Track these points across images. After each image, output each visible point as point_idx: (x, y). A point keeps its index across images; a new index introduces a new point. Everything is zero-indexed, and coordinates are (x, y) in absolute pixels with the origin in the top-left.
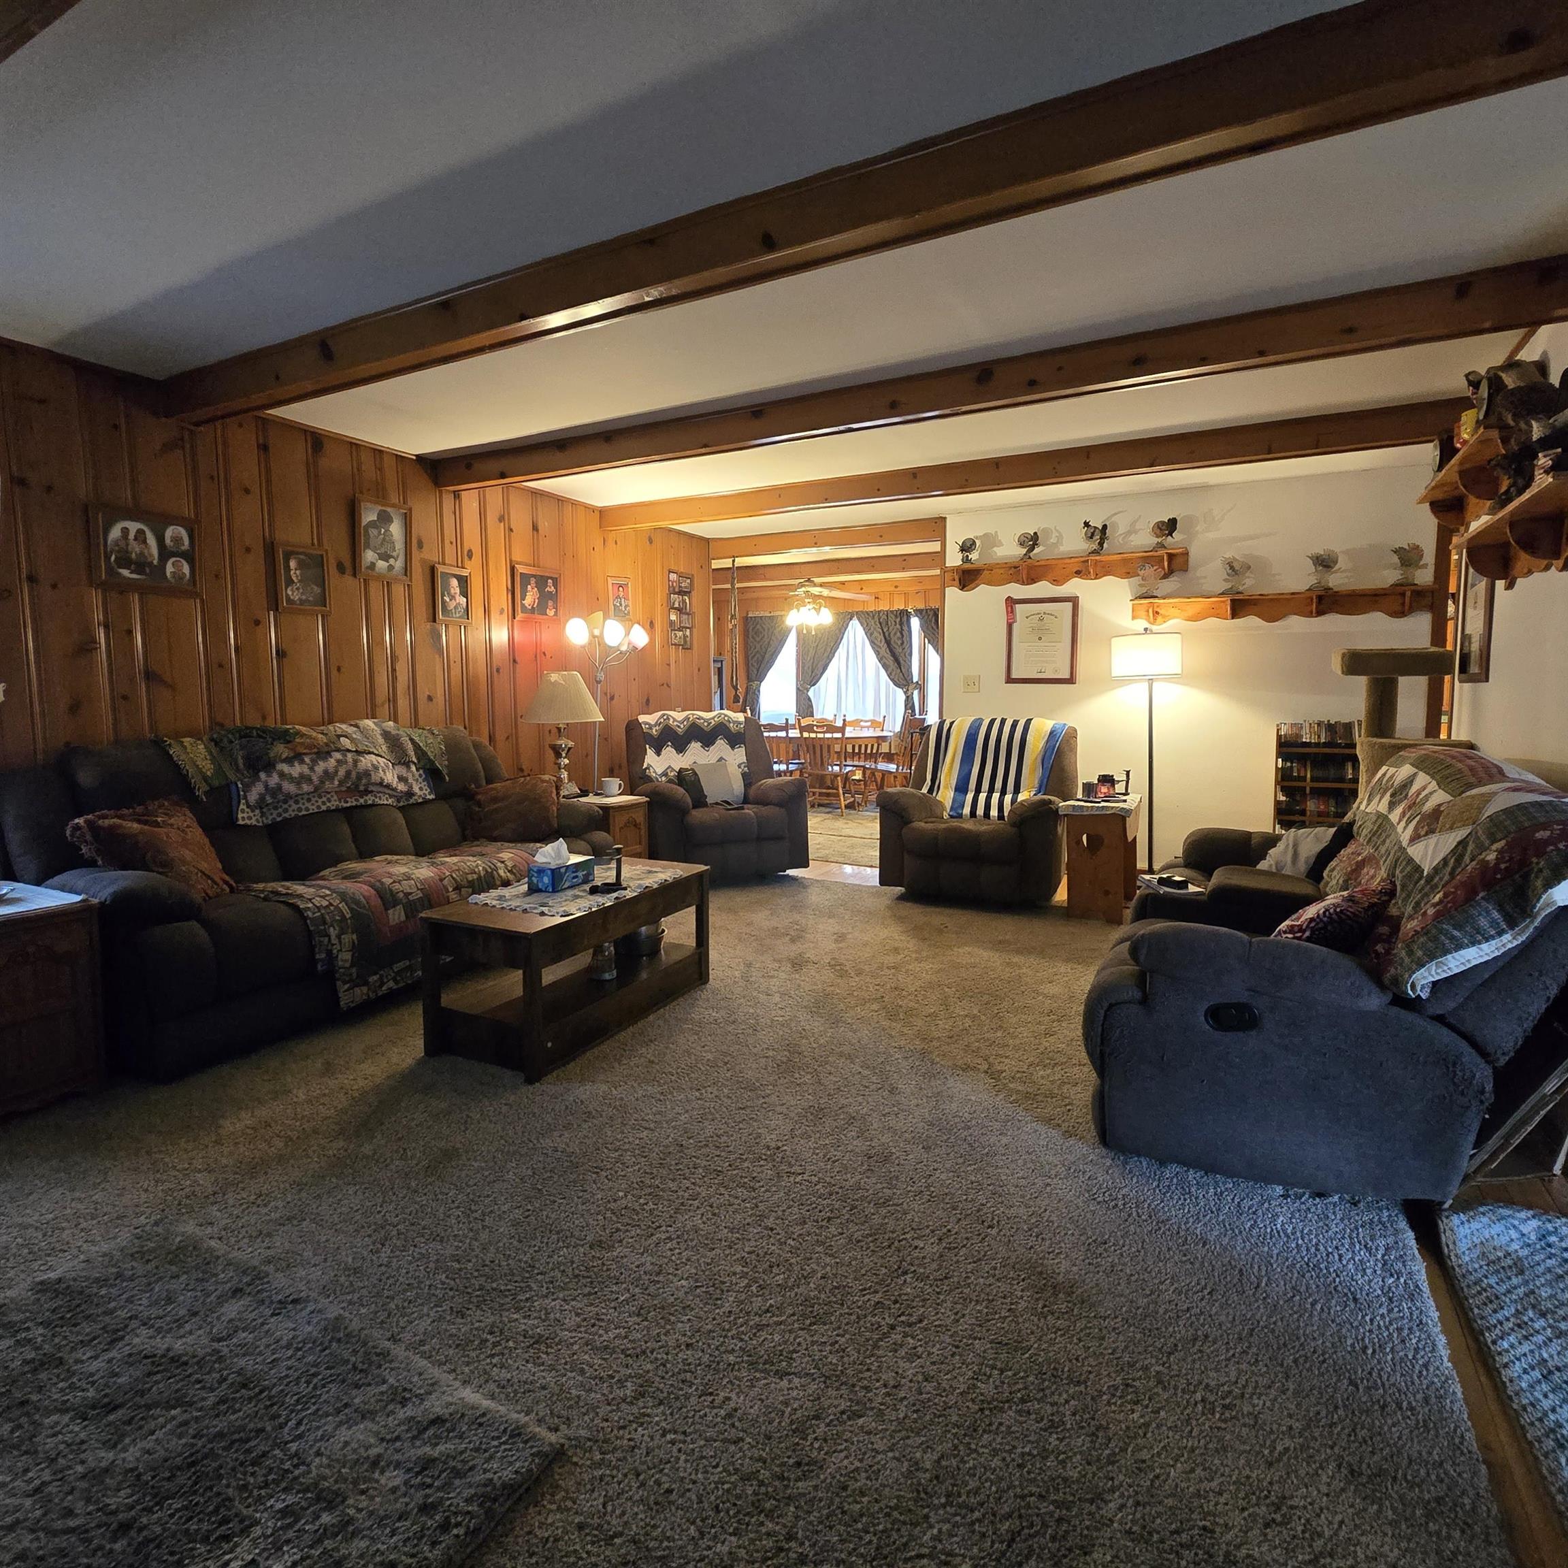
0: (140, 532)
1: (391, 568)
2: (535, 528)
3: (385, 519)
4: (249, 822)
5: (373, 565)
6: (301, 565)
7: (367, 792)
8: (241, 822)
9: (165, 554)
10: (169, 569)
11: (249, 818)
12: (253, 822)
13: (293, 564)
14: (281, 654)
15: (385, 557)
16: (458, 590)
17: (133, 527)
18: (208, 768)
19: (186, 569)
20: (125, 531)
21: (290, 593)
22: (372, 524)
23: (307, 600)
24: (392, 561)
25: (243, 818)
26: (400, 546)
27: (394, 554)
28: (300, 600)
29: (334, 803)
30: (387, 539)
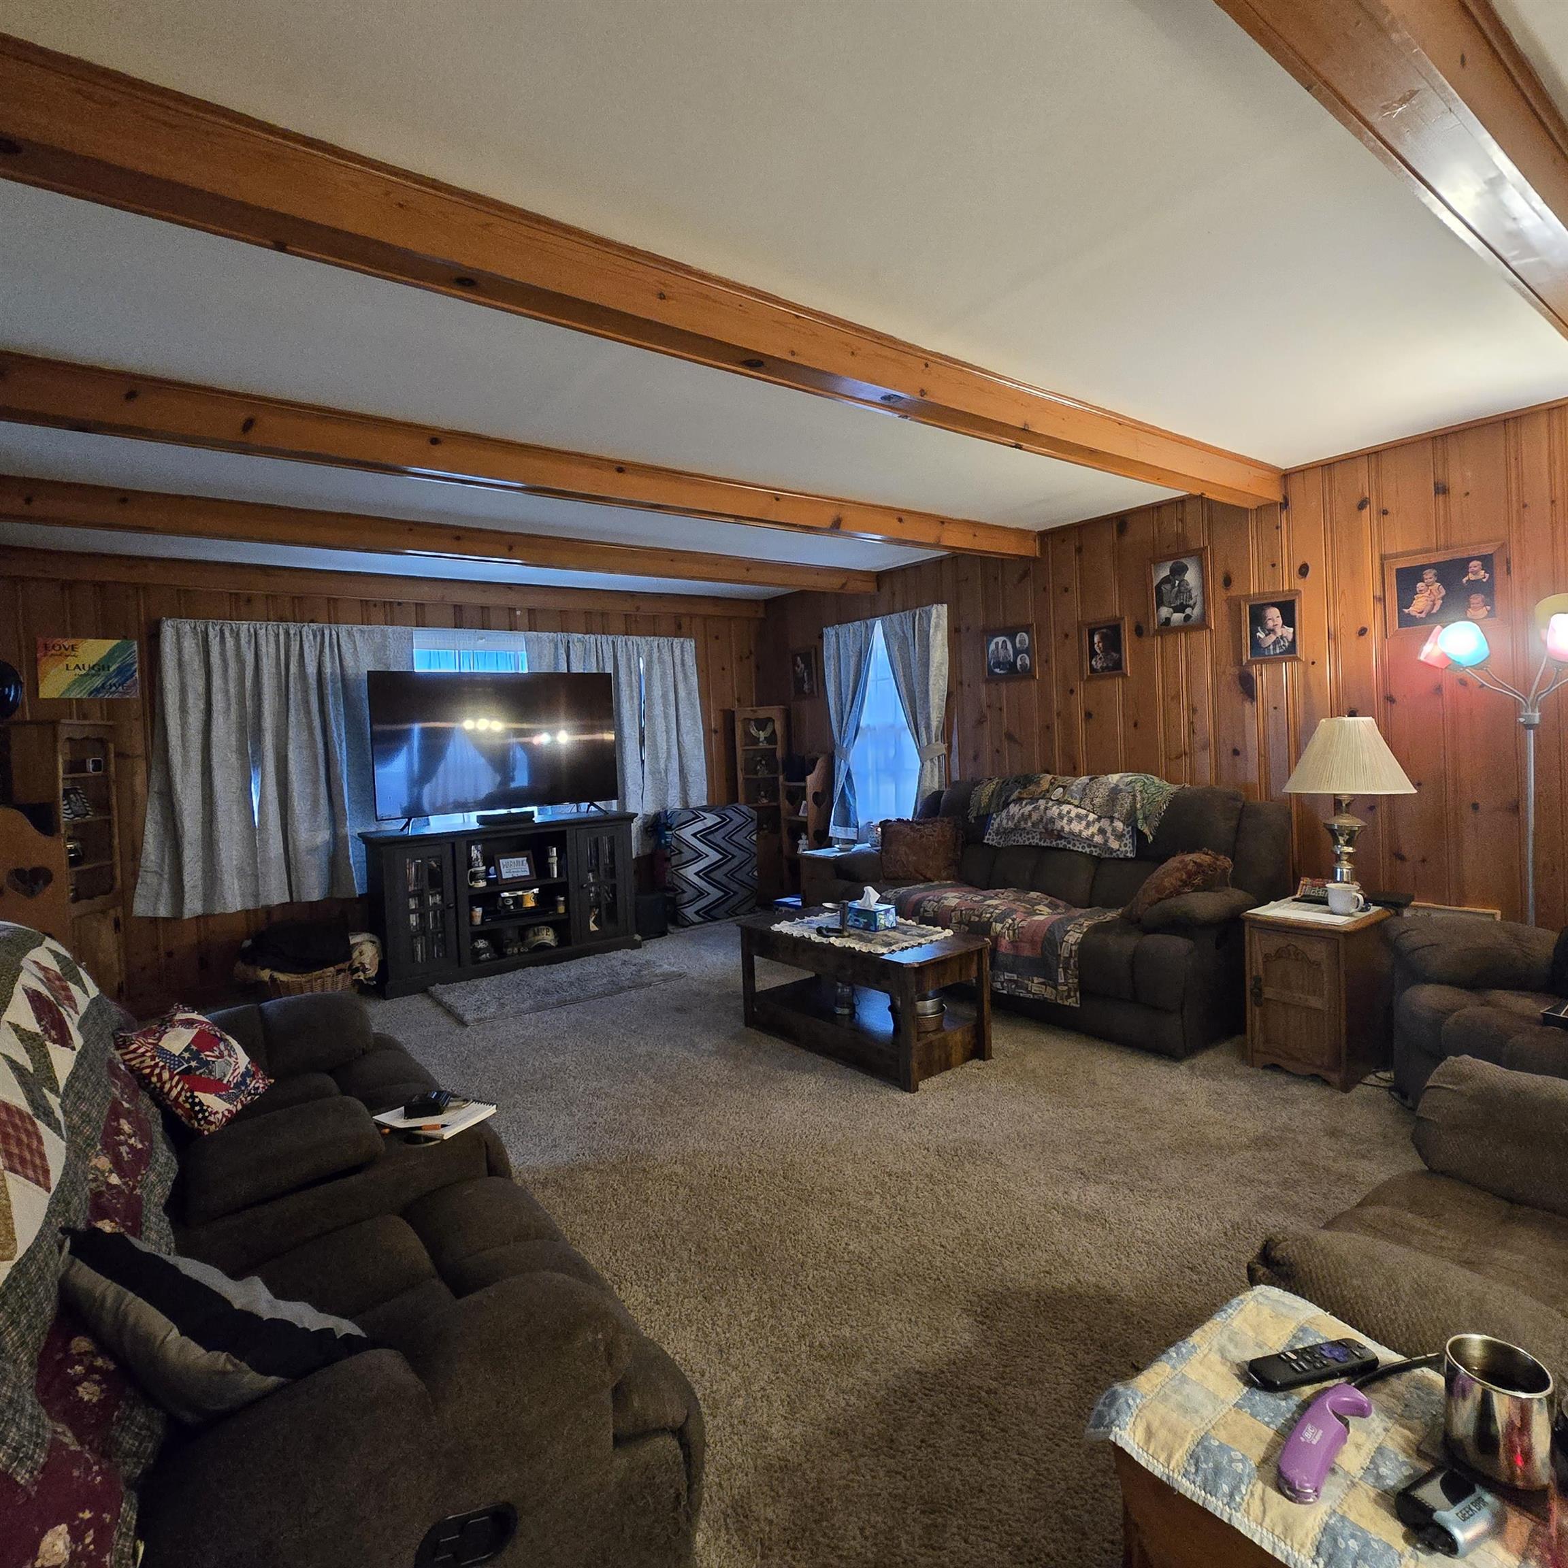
0: (1004, 642)
1: (1188, 617)
2: (1442, 489)
3: (1179, 571)
4: (990, 842)
5: (1168, 620)
6: (1102, 639)
7: (1060, 837)
8: (985, 841)
9: (1017, 652)
10: (1019, 662)
11: (993, 840)
12: (994, 843)
13: (1096, 639)
14: (1088, 715)
15: (1180, 609)
16: (1280, 621)
17: (1000, 639)
18: (985, 801)
19: (1028, 662)
20: (997, 644)
21: (1094, 663)
22: (1166, 580)
23: (1107, 667)
24: (1188, 611)
25: (988, 839)
26: (1196, 593)
27: (1191, 602)
28: (1101, 667)
29: (1035, 841)
30: (1184, 590)
